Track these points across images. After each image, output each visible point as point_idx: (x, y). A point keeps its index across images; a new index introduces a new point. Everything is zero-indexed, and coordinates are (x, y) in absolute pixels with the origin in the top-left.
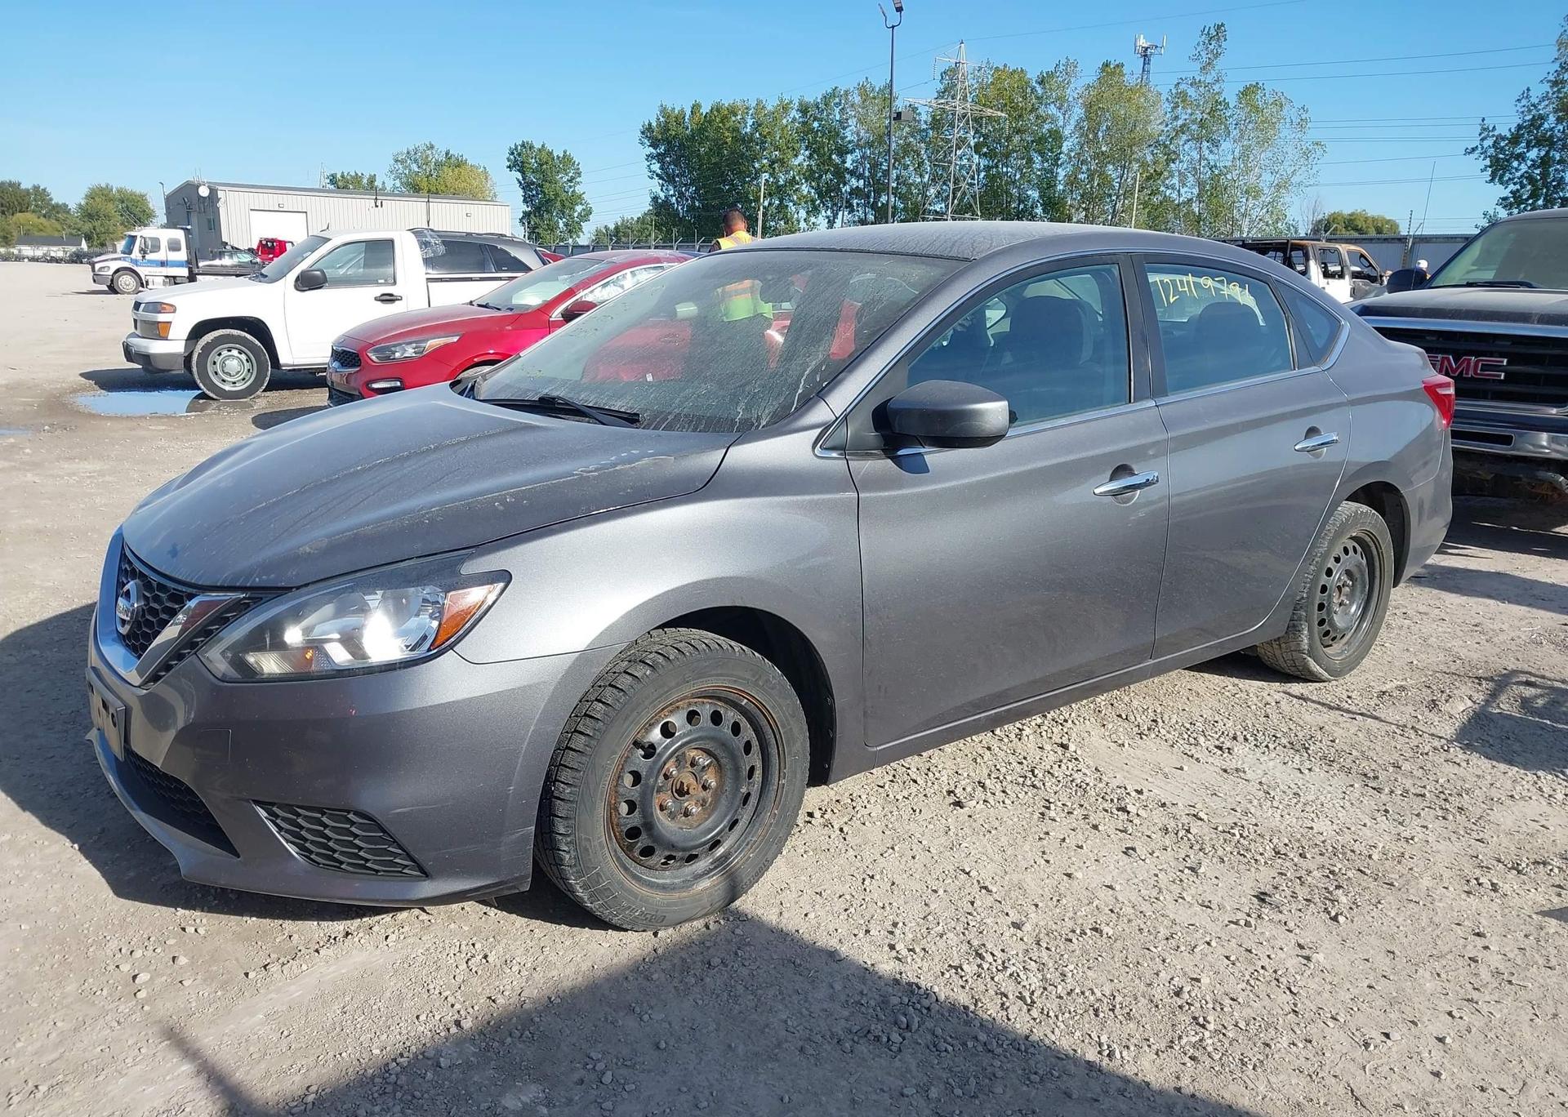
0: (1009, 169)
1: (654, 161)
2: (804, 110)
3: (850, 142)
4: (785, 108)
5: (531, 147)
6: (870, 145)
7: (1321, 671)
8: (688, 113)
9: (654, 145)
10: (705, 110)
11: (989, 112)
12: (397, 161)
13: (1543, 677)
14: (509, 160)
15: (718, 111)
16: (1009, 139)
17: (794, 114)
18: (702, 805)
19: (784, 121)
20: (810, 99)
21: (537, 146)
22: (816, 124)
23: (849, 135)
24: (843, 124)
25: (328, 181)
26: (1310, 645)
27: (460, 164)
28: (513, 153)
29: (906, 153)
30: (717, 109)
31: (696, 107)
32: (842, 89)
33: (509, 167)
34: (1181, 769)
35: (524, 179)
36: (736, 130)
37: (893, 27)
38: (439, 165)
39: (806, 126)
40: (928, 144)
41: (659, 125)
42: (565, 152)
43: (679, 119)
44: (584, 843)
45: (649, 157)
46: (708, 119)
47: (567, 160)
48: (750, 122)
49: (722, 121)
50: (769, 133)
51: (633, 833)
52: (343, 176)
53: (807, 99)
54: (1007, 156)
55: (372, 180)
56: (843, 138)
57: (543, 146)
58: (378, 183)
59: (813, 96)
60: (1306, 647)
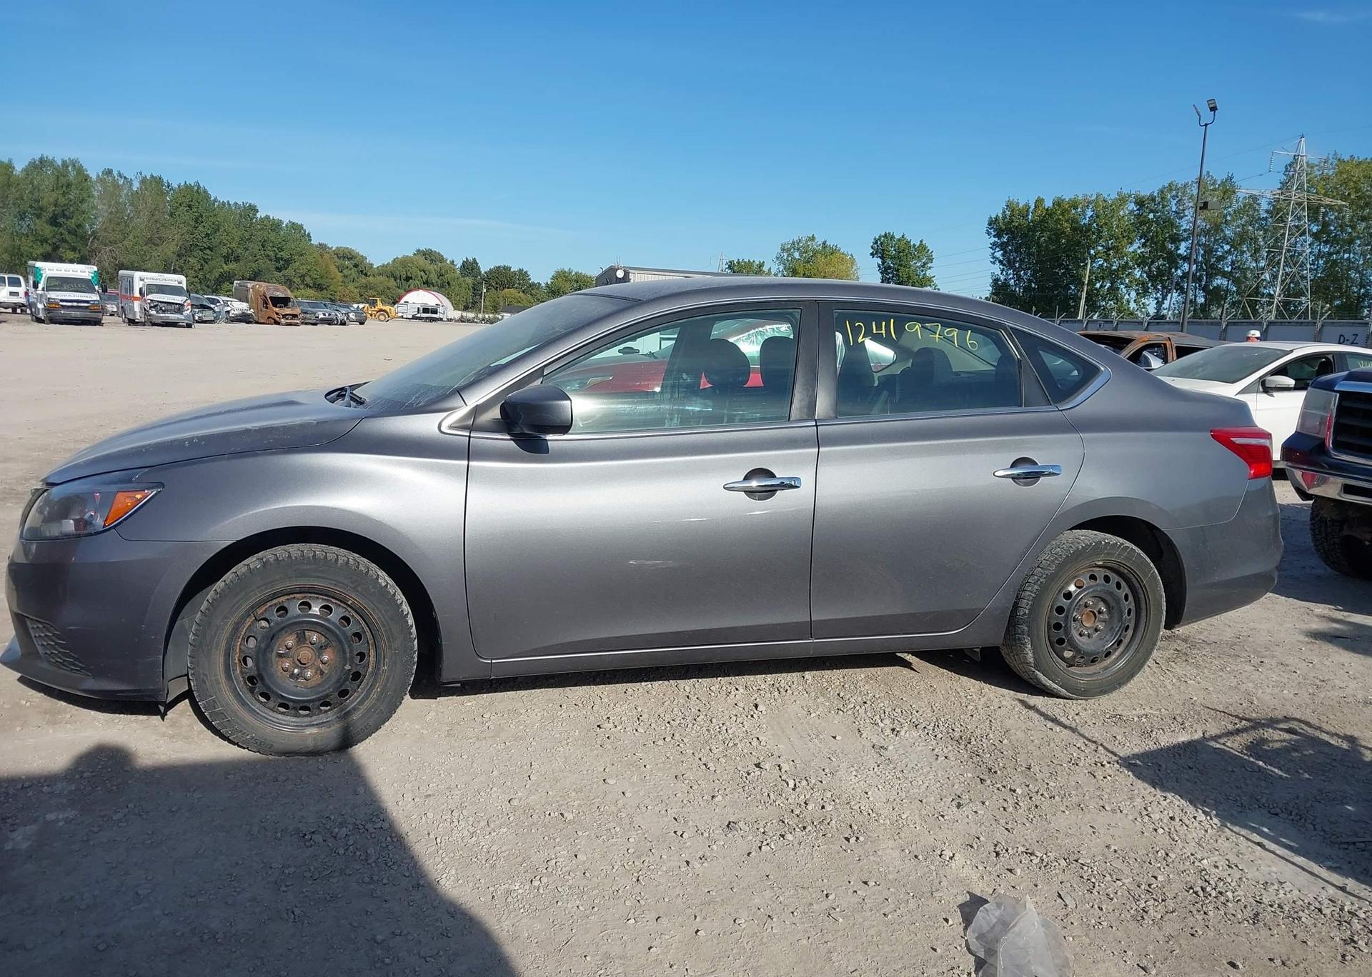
0: (1352, 255)
1: (997, 249)
2: (1140, 203)
3: (1185, 231)
4: (1122, 200)
5: (893, 237)
6: (1206, 233)
7: (1056, 686)
8: (1033, 207)
9: (999, 236)
10: (1048, 204)
11: (1327, 201)
12: (783, 250)
14: (872, 248)
15: (1059, 205)
16: (1354, 228)
17: (1132, 206)
18: (321, 675)
19: (1121, 213)
20: (1145, 193)
21: (898, 236)
22: (1151, 216)
23: (1185, 224)
24: (1180, 214)
25: (727, 266)
27: (834, 251)
28: (876, 243)
29: (1243, 241)
30: (1058, 203)
31: (1039, 202)
32: (1180, 182)
33: (872, 254)
35: (883, 264)
36: (1074, 221)
37: (1206, 125)
38: (815, 253)
39: (1141, 221)
40: (1266, 231)
41: (1004, 217)
42: (921, 241)
43: (1024, 213)
44: (202, 676)
45: (994, 244)
46: (1050, 213)
47: (922, 248)
48: (1089, 213)
49: (1062, 214)
50: (1105, 224)
51: (251, 679)
52: (738, 263)
53: (1142, 194)
54: (1351, 242)
55: (761, 265)
56: (1178, 227)
57: (903, 236)
58: (765, 269)
59: (1148, 189)
60: (1032, 660)
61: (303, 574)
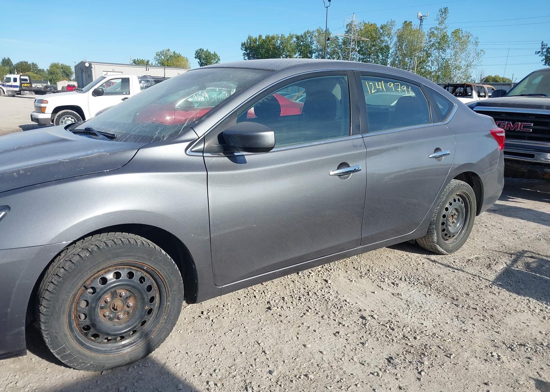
0: (370, 59)
1: (246, 56)
2: (298, 38)
3: (314, 49)
4: (291, 37)
5: (203, 50)
6: (321, 50)
7: (443, 250)
8: (258, 39)
9: (246, 50)
10: (264, 38)
11: (363, 39)
12: (157, 55)
13: (539, 254)
14: (195, 54)
15: (268, 38)
16: (370, 49)
17: (295, 39)
18: (127, 314)
19: (291, 42)
20: (299, 34)
21: (205, 50)
22: (302, 43)
23: (314, 47)
24: (312, 43)
25: (133, 62)
26: (437, 240)
27: (179, 56)
28: (197, 53)
29: (334, 54)
30: (267, 37)
31: (260, 36)
32: (311, 31)
33: (195, 57)
34: (374, 293)
35: (200, 61)
36: (274, 45)
37: (327, 7)
38: (171, 56)
39: (298, 45)
40: (342, 50)
41: (248, 43)
42: (215, 52)
43: (255, 41)
44: (55, 334)
45: (244, 54)
46: (264, 41)
47: (215, 55)
48: (279, 42)
49: (269, 42)
50: (286, 46)
51: (87, 328)
52: (138, 60)
53: (298, 35)
54: (370, 54)
55: (148, 62)
56: (312, 47)
57: (207, 50)
58: (150, 63)
59: (300, 33)
60: (436, 241)
61: (118, 256)
